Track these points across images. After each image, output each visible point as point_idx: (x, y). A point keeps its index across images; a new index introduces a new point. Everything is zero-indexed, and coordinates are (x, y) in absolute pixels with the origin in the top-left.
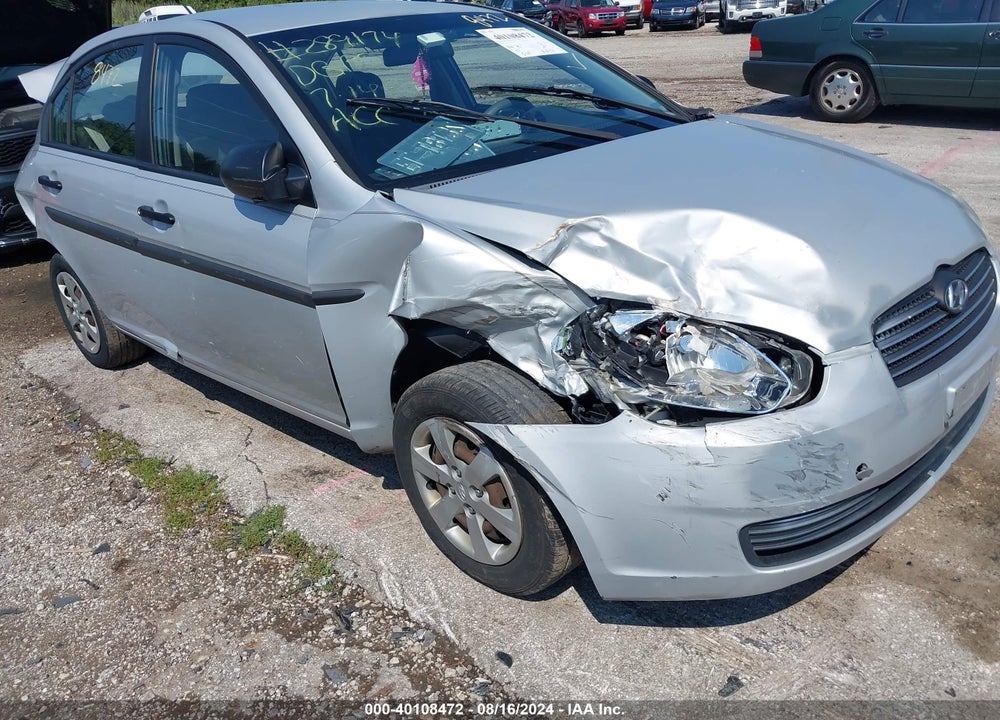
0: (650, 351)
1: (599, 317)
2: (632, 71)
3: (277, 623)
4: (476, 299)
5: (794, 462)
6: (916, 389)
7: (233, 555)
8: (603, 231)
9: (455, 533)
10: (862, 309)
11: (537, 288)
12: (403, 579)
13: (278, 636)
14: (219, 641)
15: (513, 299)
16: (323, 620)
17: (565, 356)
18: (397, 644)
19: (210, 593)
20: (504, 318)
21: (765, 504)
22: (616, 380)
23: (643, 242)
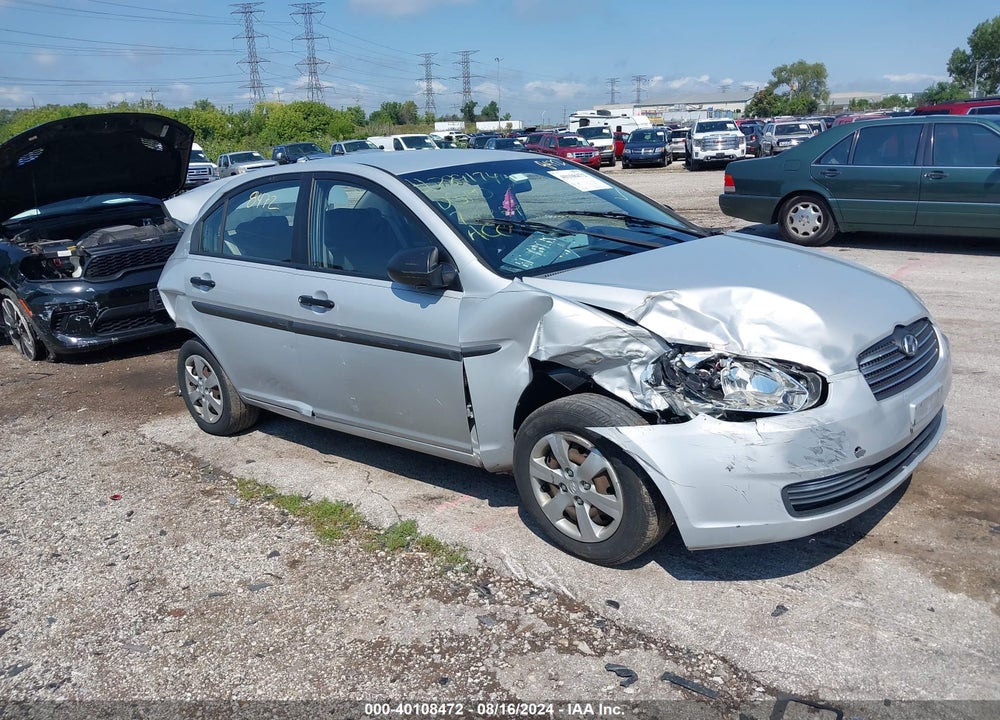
0: (711, 378)
1: (674, 357)
2: (660, 202)
3: (430, 595)
4: (588, 346)
5: (815, 442)
6: (889, 403)
7: (383, 553)
8: (675, 300)
9: (563, 524)
10: (850, 349)
11: (632, 338)
12: (523, 561)
13: (436, 601)
14: (391, 606)
15: (613, 346)
16: (467, 591)
17: (650, 384)
18: (529, 601)
19: (372, 579)
20: (607, 359)
21: (798, 470)
22: (688, 399)
23: (703, 307)
